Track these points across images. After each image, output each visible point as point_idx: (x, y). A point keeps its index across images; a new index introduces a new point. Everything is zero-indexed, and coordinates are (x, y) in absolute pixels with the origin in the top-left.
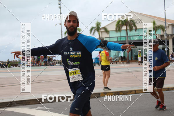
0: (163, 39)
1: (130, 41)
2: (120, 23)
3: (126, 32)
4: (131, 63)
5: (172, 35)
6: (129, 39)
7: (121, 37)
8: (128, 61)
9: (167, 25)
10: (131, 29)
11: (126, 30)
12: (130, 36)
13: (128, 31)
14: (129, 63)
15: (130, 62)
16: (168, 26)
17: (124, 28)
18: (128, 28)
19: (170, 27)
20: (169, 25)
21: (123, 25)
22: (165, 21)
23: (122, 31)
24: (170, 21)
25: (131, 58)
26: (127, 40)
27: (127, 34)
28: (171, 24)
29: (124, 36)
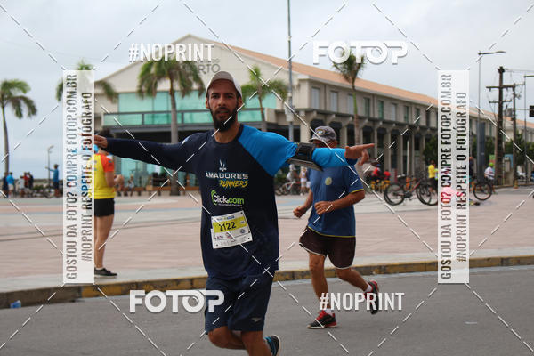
0: (282, 123)
1: (184, 125)
2: (153, 70)
3: (170, 97)
4: (184, 194)
5: (308, 112)
6: (179, 121)
7: (153, 112)
8: (174, 188)
9: (295, 82)
10: (186, 91)
11: (172, 92)
12: (183, 112)
13: (178, 97)
14: (178, 194)
15: (181, 192)
16: (299, 86)
17: (165, 85)
18: (177, 86)
19: (305, 88)
20: (301, 80)
21: (161, 75)
22: (288, 70)
23: (158, 96)
24: (303, 68)
25: (185, 180)
26: (172, 123)
27: (174, 105)
28: (306, 77)
29: (165, 109)
